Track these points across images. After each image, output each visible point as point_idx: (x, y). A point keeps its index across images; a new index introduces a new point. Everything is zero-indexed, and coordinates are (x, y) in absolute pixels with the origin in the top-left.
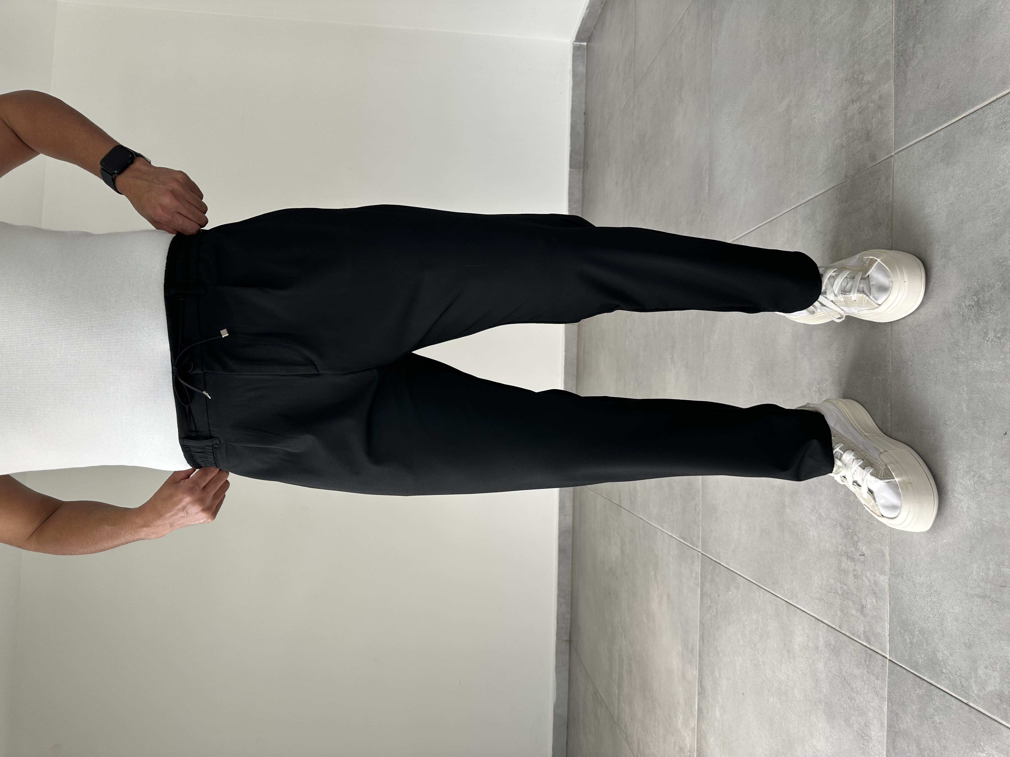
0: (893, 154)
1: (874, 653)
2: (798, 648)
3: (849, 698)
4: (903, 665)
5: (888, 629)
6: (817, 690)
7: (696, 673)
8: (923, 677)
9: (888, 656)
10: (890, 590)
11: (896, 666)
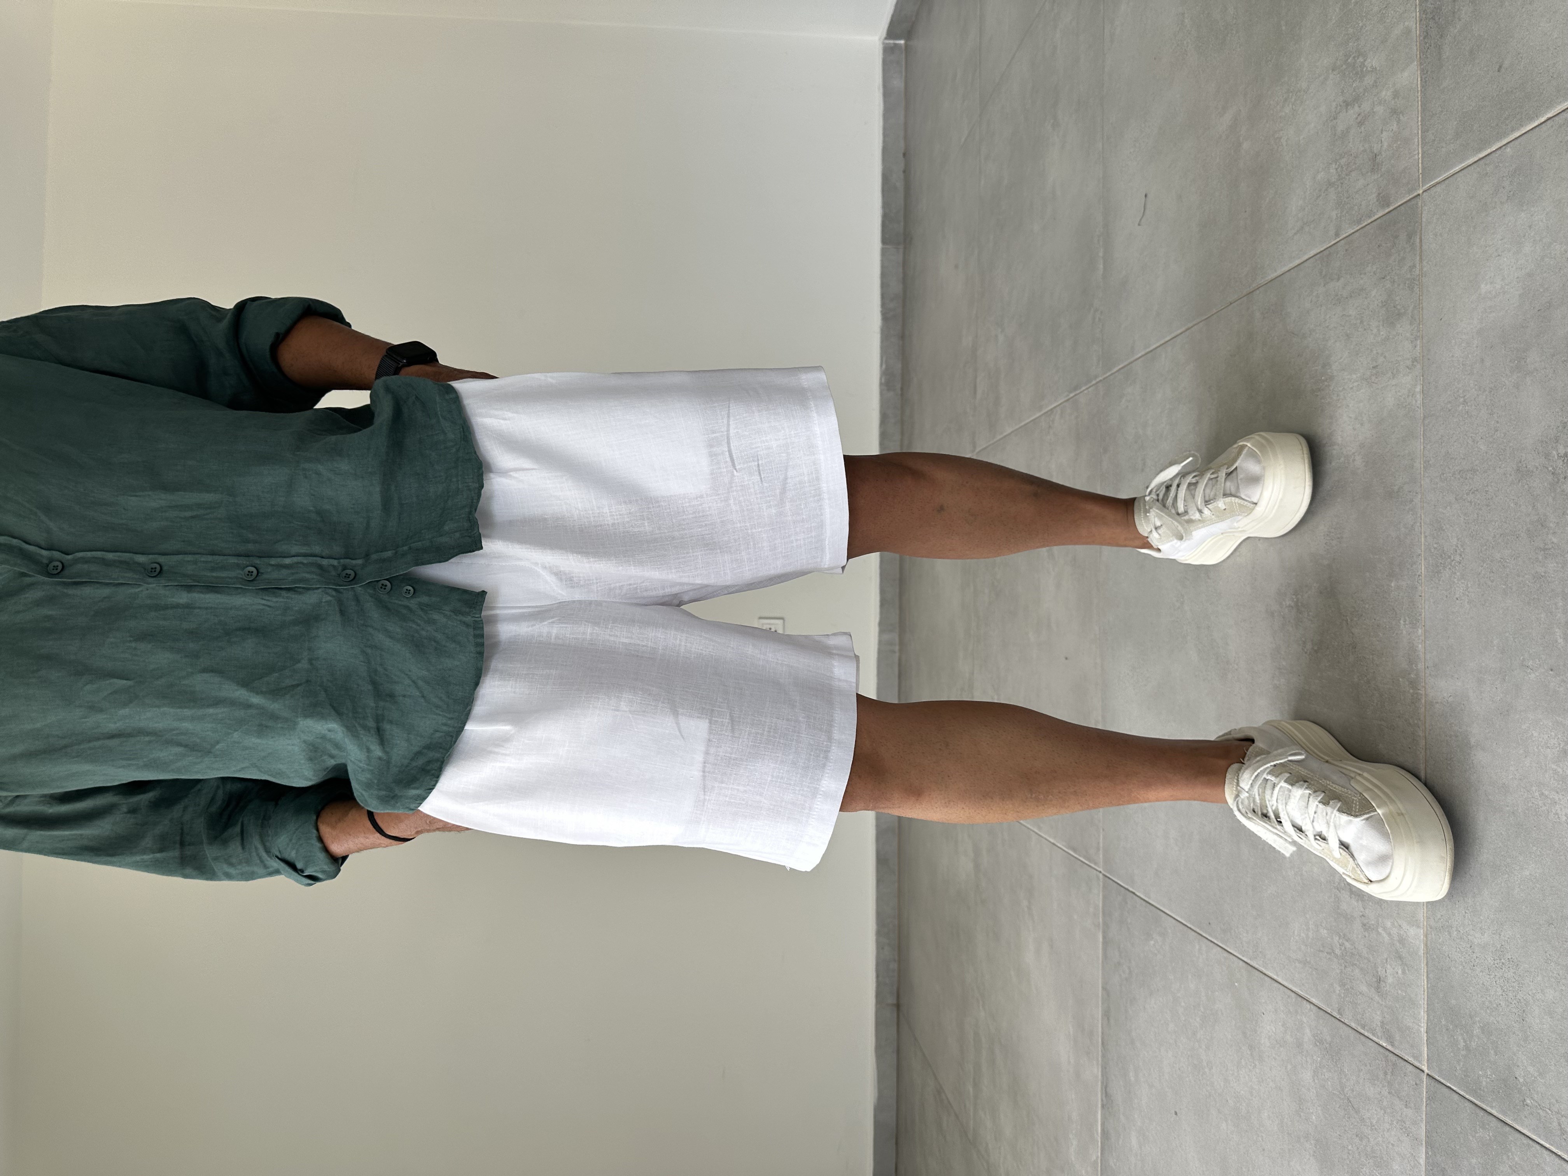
0: (1421, 192)
1: (1400, 1060)
2: (1268, 1044)
3: (1357, 1136)
4: (1454, 1085)
5: (1425, 1021)
6: (1300, 1117)
7: (1097, 1071)
8: (1489, 1109)
9: (1425, 1068)
10: (1427, 953)
11: (1440, 1086)
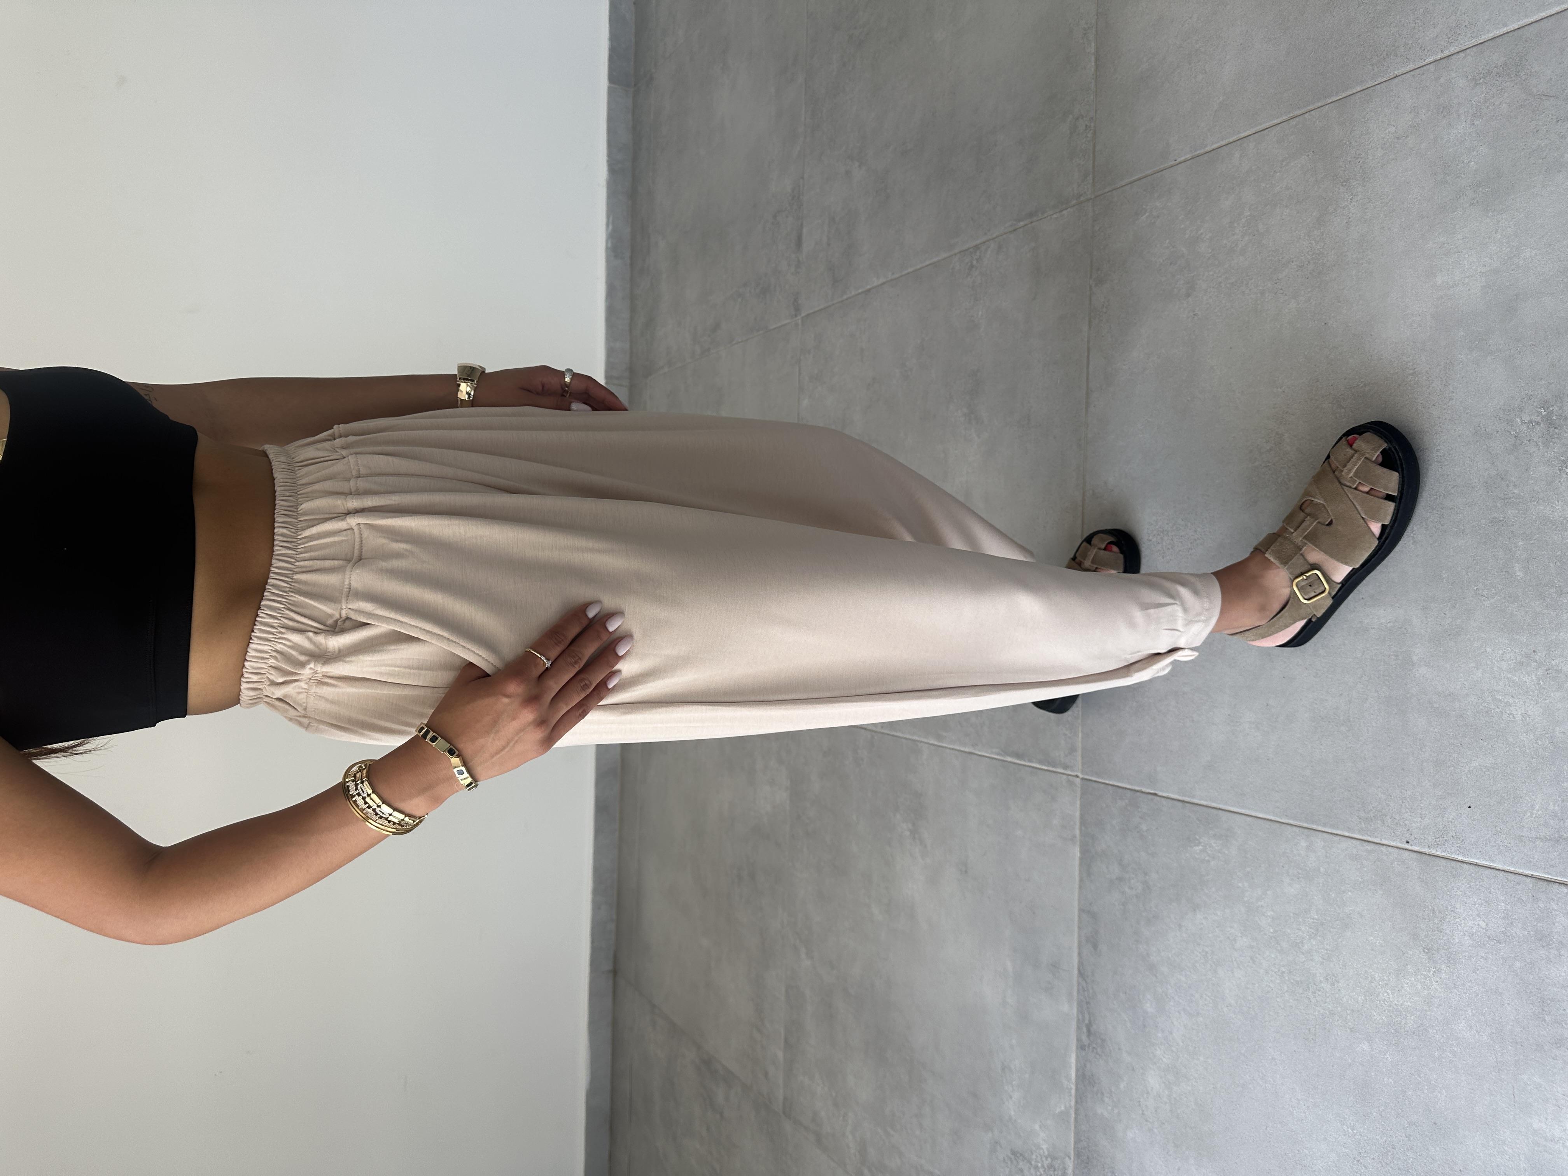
7: (1069, 1008)
